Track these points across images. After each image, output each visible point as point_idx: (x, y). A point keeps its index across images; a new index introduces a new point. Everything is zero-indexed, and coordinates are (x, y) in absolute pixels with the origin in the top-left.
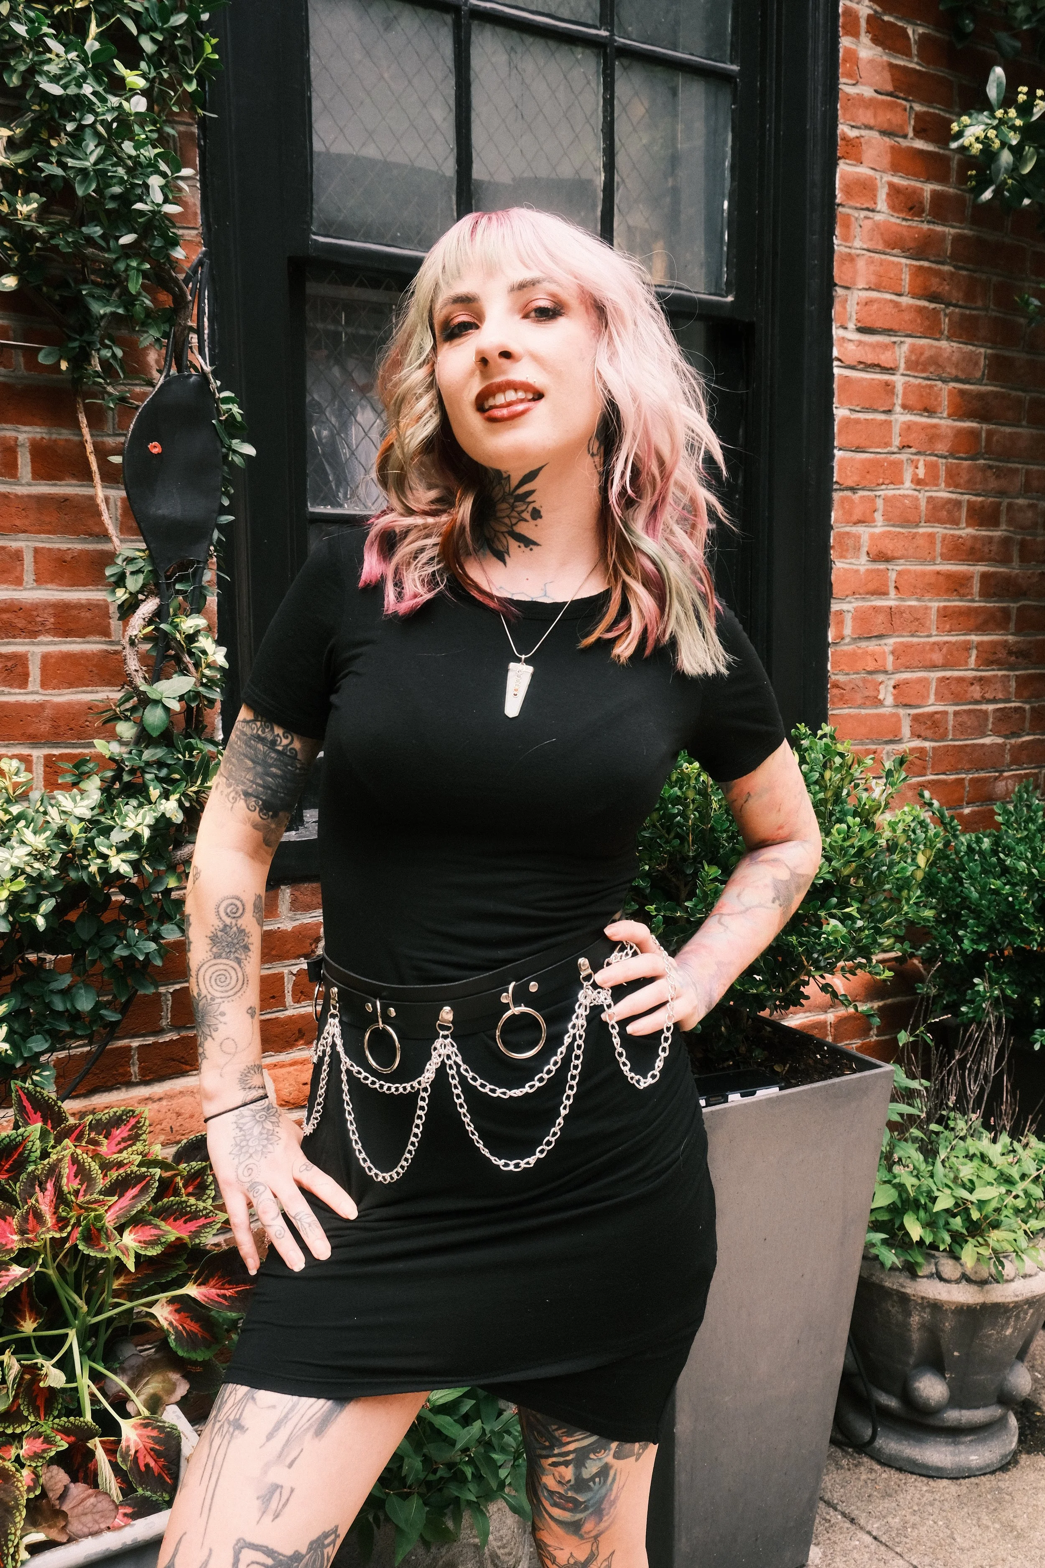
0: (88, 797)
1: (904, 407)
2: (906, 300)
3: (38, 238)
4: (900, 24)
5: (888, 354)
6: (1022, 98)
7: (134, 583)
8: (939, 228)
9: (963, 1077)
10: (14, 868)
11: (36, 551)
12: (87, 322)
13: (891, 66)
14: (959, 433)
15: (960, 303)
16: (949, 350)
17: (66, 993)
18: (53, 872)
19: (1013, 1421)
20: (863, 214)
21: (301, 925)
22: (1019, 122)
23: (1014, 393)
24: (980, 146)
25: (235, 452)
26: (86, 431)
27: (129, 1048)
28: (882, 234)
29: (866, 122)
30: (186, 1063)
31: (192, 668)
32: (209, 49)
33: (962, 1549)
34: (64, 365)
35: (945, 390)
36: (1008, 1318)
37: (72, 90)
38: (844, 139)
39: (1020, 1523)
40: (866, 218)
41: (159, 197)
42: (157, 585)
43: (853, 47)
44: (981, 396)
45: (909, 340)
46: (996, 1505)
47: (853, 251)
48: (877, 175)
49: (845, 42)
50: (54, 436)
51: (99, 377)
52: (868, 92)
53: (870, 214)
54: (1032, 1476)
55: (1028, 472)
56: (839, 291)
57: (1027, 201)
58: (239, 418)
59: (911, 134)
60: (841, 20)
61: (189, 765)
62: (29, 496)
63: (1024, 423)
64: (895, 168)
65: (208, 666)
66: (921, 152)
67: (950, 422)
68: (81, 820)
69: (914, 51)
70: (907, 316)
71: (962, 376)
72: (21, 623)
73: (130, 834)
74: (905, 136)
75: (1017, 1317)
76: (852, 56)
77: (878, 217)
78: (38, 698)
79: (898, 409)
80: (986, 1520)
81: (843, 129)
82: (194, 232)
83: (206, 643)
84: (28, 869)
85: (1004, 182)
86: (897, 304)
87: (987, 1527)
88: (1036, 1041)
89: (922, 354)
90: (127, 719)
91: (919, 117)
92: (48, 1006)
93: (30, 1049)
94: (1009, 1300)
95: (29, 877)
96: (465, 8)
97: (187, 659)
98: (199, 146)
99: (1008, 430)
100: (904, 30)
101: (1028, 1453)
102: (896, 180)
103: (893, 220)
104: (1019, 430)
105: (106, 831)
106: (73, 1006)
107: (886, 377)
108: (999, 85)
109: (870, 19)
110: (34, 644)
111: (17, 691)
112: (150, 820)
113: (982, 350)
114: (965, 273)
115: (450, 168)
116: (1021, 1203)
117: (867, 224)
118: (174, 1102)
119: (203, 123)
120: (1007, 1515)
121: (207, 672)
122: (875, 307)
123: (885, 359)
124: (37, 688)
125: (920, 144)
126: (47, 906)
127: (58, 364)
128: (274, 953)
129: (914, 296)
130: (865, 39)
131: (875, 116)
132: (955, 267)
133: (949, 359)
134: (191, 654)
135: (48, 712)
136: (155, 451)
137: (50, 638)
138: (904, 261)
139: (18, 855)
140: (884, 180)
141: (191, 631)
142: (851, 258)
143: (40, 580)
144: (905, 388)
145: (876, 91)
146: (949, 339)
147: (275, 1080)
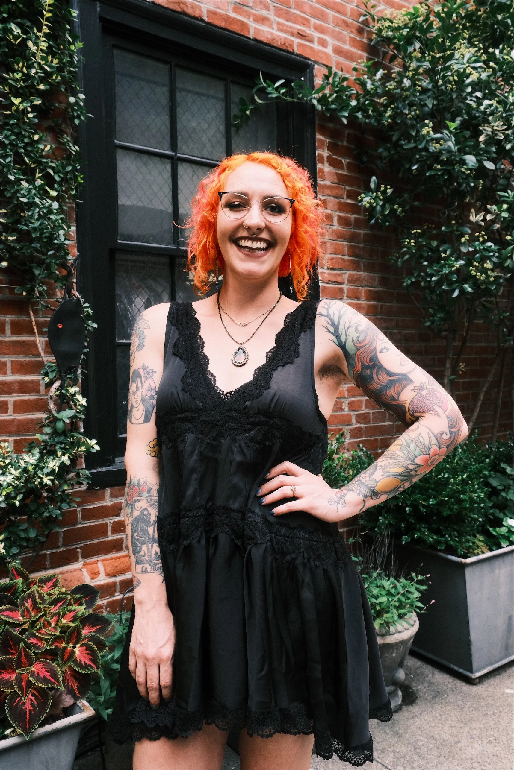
0: (35, 456)
1: (347, 297)
2: (346, 258)
3: (16, 249)
4: (339, 158)
5: (340, 277)
6: (382, 189)
7: (52, 375)
8: (357, 231)
9: (375, 555)
10: (8, 483)
11: (12, 361)
12: (33, 278)
13: (337, 173)
14: (369, 306)
15: (368, 258)
16: (364, 275)
17: (25, 530)
18: (22, 485)
19: (400, 693)
20: (328, 227)
21: (115, 503)
22: (382, 197)
23: (390, 291)
24: (368, 205)
25: (89, 326)
26: (32, 317)
27: (46, 554)
28: (336, 234)
29: (328, 193)
30: (68, 560)
31: (73, 407)
32: (79, 179)
33: (378, 742)
34: (24, 294)
35: (363, 290)
36: (394, 649)
37: (31, 200)
39: (401, 732)
40: (330, 228)
41: (62, 238)
42: (60, 376)
43: (322, 167)
44: (377, 292)
45: (348, 272)
46: (392, 725)
47: (325, 240)
48: (333, 213)
49: (319, 166)
50: (20, 319)
51: (38, 298)
52: (328, 183)
53: (331, 227)
54: (407, 714)
55: (397, 320)
57: (387, 224)
58: (91, 314)
59: (345, 198)
60: (317, 158)
61: (72, 443)
62: (10, 341)
63: (395, 301)
64: (340, 210)
65: (80, 405)
66: (350, 204)
67: (365, 302)
68: (32, 465)
69: (345, 167)
70: (347, 264)
71: (369, 285)
72: (6, 389)
73: (51, 469)
74: (343, 198)
75: (397, 649)
76: (322, 171)
77: (334, 228)
78: (12, 417)
79: (345, 298)
80: (388, 731)
82: (74, 242)
83: (79, 397)
84: (13, 484)
85: (378, 218)
86: (343, 259)
87: (388, 734)
88: (403, 541)
89: (353, 277)
90: (49, 426)
91: (348, 191)
92: (18, 536)
93: (12, 552)
94: (393, 642)
95: (13, 486)
96: (175, 157)
97: (71, 403)
98: (76, 211)
99: (388, 304)
100: (341, 161)
101: (406, 705)
102: (340, 214)
103: (340, 228)
104: (393, 304)
105: (42, 469)
106: (28, 536)
107: (340, 286)
108: (375, 183)
109: (328, 157)
110: (10, 397)
111: (4, 415)
112: (58, 464)
113: (377, 275)
114: (368, 247)
115: (170, 210)
116: (397, 604)
117: (330, 230)
118: (64, 575)
119: (77, 204)
120: (396, 728)
121: (79, 408)
122: (334, 260)
123: (339, 279)
124: (12, 414)
125: (349, 201)
126: (20, 497)
127: (22, 293)
128: (103, 515)
129: (349, 256)
130: (326, 164)
131: (331, 191)
132: (365, 245)
133: (364, 279)
134: (73, 401)
135: (15, 423)
136: (60, 327)
137: (17, 395)
138: (345, 243)
139: (9, 478)
140: (336, 215)
141: (73, 393)
143: (13, 372)
144: (347, 291)
145: (332, 183)
146: (364, 271)
147: (104, 565)
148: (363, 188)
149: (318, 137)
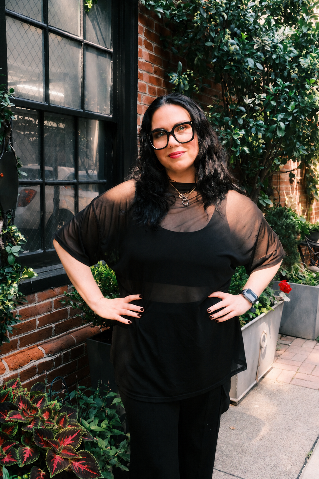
4: (151, 43)
6: (188, 72)
13: (150, 54)
20: (144, 94)
22: (188, 79)
24: (178, 83)
25: (21, 174)
28: (147, 100)
29: (144, 69)
31: (14, 242)
38: (140, 74)
42: (3, 217)
43: (141, 48)
48: (146, 84)
49: (139, 47)
52: (144, 61)
56: (138, 115)
60: (138, 41)
64: (150, 82)
66: (155, 78)
69: (154, 51)
74: (152, 74)
76: (141, 51)
77: (147, 95)
81: (139, 71)
83: (19, 234)
85: (182, 92)
91: (155, 68)
96: (47, 28)
97: (13, 239)
100: (152, 45)
102: (150, 85)
103: (150, 96)
108: (181, 67)
109: (145, 40)
117: (144, 97)
125: (155, 76)
130: (143, 46)
131: (146, 68)
134: (14, 237)
136: (2, 176)
140: (148, 85)
141: (14, 231)
142: (141, 106)
145: (146, 61)
147: (6, 362)
148: (163, 67)
149: (140, 24)
